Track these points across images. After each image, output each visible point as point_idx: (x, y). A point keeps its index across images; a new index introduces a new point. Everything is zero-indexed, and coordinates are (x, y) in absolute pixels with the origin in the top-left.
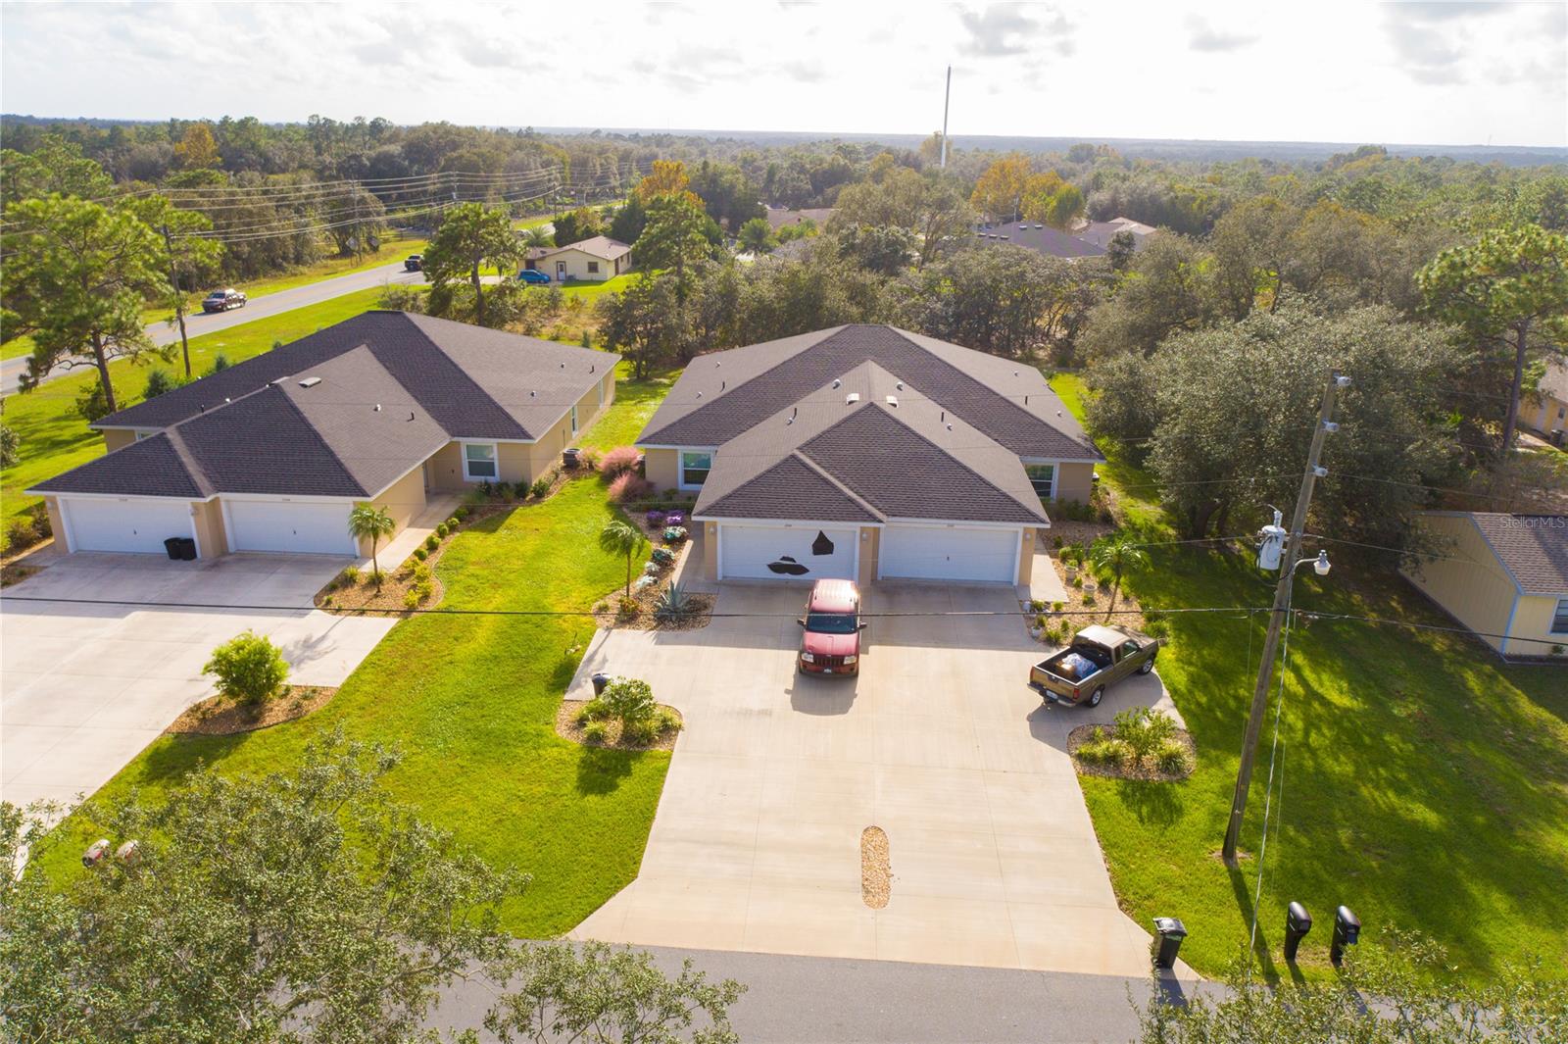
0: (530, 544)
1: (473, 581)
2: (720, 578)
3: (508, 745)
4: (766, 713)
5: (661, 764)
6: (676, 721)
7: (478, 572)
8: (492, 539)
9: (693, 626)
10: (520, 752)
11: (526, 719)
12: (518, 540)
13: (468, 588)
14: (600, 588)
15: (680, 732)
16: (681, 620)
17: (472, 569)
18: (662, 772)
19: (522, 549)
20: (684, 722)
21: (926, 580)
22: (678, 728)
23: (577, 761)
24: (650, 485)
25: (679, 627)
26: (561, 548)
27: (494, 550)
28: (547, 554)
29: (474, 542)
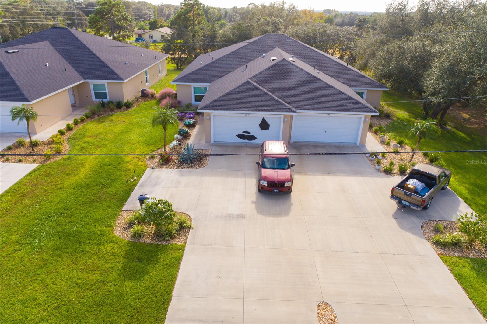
0: (119, 128)
1: (86, 145)
2: (212, 142)
3: (80, 243)
4: (241, 216)
5: (178, 254)
6: (188, 223)
7: (90, 141)
8: (101, 126)
9: (199, 166)
10: (87, 247)
11: (96, 224)
12: (114, 126)
13: (82, 148)
14: (151, 147)
15: (191, 230)
16: (192, 163)
17: (87, 139)
18: (178, 260)
19: (115, 130)
20: (194, 224)
21: (315, 142)
22: (190, 227)
23: (123, 253)
24: (179, 102)
25: (192, 167)
26: (134, 129)
27: (101, 130)
28: (127, 132)
29: (92, 127)
